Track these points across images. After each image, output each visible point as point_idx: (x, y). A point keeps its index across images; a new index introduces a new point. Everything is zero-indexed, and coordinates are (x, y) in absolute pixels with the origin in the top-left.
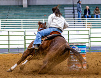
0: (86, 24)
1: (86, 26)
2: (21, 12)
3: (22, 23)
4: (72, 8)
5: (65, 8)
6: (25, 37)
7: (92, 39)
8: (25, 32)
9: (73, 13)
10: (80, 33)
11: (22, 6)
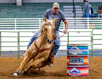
0: (88, 25)
1: (88, 27)
2: (14, 10)
3: (16, 23)
4: (72, 7)
5: (64, 7)
6: (19, 39)
7: (95, 42)
8: (19, 33)
9: (73, 12)
10: (81, 34)
11: (16, 4)
